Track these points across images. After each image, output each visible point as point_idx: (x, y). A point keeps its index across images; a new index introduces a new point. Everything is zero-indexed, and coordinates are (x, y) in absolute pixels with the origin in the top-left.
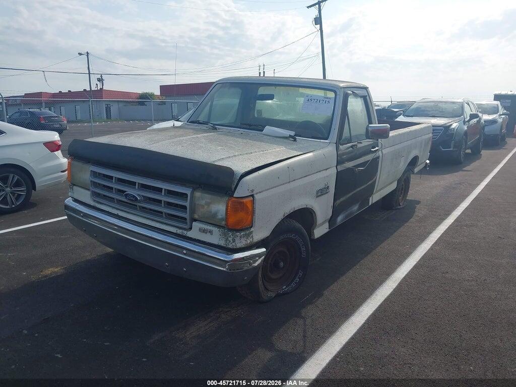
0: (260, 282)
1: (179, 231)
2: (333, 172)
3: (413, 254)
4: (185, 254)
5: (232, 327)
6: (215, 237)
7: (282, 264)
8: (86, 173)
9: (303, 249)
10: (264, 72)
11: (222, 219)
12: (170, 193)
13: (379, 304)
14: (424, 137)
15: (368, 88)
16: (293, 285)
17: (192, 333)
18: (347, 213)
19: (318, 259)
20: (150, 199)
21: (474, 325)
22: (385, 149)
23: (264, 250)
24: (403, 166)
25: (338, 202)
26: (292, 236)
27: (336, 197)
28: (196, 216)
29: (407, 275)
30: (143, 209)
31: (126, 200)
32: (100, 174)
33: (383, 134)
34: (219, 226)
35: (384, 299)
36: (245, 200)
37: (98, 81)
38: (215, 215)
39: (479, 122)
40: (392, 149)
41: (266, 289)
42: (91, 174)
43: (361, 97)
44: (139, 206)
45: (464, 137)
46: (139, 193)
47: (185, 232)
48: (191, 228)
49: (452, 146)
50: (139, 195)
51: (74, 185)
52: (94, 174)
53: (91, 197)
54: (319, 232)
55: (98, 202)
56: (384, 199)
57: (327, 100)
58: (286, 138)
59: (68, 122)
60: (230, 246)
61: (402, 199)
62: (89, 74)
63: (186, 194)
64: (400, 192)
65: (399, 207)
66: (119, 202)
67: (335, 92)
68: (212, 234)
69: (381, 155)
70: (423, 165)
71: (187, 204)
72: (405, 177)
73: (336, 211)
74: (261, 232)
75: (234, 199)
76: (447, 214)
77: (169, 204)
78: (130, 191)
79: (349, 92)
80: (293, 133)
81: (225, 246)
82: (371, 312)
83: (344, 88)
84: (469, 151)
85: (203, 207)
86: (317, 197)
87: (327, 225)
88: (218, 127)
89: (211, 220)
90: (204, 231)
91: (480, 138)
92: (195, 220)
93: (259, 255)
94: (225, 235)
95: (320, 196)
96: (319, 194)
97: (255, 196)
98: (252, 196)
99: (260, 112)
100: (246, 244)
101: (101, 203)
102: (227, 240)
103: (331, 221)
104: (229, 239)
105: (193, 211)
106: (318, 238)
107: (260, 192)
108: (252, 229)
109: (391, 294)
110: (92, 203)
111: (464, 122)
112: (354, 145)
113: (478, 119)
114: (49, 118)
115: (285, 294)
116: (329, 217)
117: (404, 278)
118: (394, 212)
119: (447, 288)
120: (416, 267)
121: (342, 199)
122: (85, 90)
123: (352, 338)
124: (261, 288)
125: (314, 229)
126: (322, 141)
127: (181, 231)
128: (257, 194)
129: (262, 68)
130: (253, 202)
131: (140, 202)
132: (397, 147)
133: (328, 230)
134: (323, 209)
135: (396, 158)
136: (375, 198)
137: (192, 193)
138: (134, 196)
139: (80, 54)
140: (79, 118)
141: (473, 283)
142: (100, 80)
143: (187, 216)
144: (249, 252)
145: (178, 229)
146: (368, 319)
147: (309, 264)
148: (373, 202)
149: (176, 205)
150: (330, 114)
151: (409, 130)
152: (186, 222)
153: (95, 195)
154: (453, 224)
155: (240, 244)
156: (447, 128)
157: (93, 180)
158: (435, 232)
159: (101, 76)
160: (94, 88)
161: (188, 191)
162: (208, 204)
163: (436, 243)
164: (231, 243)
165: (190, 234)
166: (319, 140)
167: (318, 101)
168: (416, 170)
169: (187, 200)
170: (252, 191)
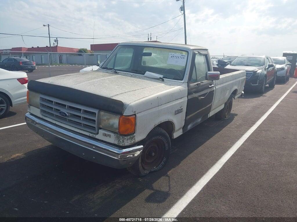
0: (140, 165)
1: (91, 135)
2: (186, 99)
3: (232, 147)
4: (94, 149)
5: (122, 192)
6: (112, 139)
7: (153, 154)
8: (37, 98)
9: (167, 145)
10: (151, 38)
11: (116, 129)
12: (86, 112)
13: (210, 178)
14: (241, 78)
15: (208, 50)
16: (160, 166)
17: (98, 195)
18: (194, 123)
19: (176, 150)
20: (74, 115)
21: (266, 192)
22: (217, 86)
23: (142, 146)
24: (228, 95)
25: (188, 117)
26: (160, 138)
27: (187, 114)
28: (101, 126)
29: (228, 160)
30: (70, 121)
31: (60, 115)
32: (45, 99)
33: (216, 77)
34: (114, 133)
35: (214, 175)
36: (130, 117)
37: (55, 41)
38: (112, 126)
39: (274, 69)
40: (222, 85)
41: (144, 169)
42: (40, 100)
43: (204, 55)
44: (68, 119)
45: (265, 78)
46: (68, 111)
47: (95, 135)
48: (98, 133)
49: (258, 83)
50: (68, 113)
51: (31, 105)
52: (42, 99)
53: (40, 113)
54: (177, 134)
55: (45, 116)
56: (216, 115)
57: (183, 57)
58: (158, 79)
59: (37, 65)
60: (121, 145)
61: (228, 114)
62: (50, 37)
63: (95, 113)
64: (226, 110)
65: (225, 119)
66: (57, 116)
67: (188, 52)
68: (110, 137)
69: (215, 89)
70: (241, 94)
71: (96, 119)
72: (229, 102)
73: (187, 122)
74: (140, 136)
75: (123, 117)
76: (254, 123)
77: (85, 119)
78: (62, 110)
79: (196, 52)
80: (162, 76)
81: (118, 144)
82: (206, 183)
83: (193, 50)
84: (268, 85)
85: (105, 120)
86: (176, 114)
87: (181, 130)
88: (119, 71)
89: (110, 129)
90: (105, 135)
91: (274, 78)
92: (101, 129)
93: (139, 150)
94: (118, 138)
95: (177, 114)
96: (177, 112)
97: (137, 115)
98: (135, 115)
99: (144, 62)
100: (131, 143)
101: (46, 117)
102: (119, 141)
103: (184, 128)
104: (121, 140)
105: (99, 123)
106: (176, 138)
107: (140, 112)
108: (135, 135)
109: (218, 172)
110: (41, 116)
111: (265, 69)
112: (199, 84)
113: (273, 67)
114: (25, 63)
115: (155, 171)
116: (183, 126)
117: (226, 162)
118: (222, 122)
119: (251, 169)
120: (233, 156)
121: (191, 116)
122: (47, 46)
123: (194, 200)
124: (141, 168)
125: (173, 133)
126: (179, 81)
127: (92, 135)
128: (138, 113)
129: (150, 35)
130: (135, 118)
131: (68, 116)
132: (224, 85)
133: (182, 133)
134: (178, 122)
135: (224, 91)
136: (211, 114)
137: (99, 113)
138: (65, 113)
139: (44, 26)
140: (43, 62)
141: (267, 166)
142: (56, 41)
143: (96, 126)
144: (133, 148)
145: (90, 134)
146: (203, 188)
147: (170, 153)
148: (210, 116)
149: (90, 119)
150: (184, 65)
151: (232, 74)
152: (95, 130)
153: (43, 111)
154: (257, 129)
155: (127, 143)
156: (255, 72)
157: (42, 103)
158: (246, 134)
159: (57, 39)
160: (52, 46)
161: (96, 111)
162: (108, 119)
163: (246, 141)
164: (122, 143)
165: (97, 137)
166: (178, 81)
167: (178, 57)
168: (236, 97)
169: (95, 117)
170: (135, 112)
